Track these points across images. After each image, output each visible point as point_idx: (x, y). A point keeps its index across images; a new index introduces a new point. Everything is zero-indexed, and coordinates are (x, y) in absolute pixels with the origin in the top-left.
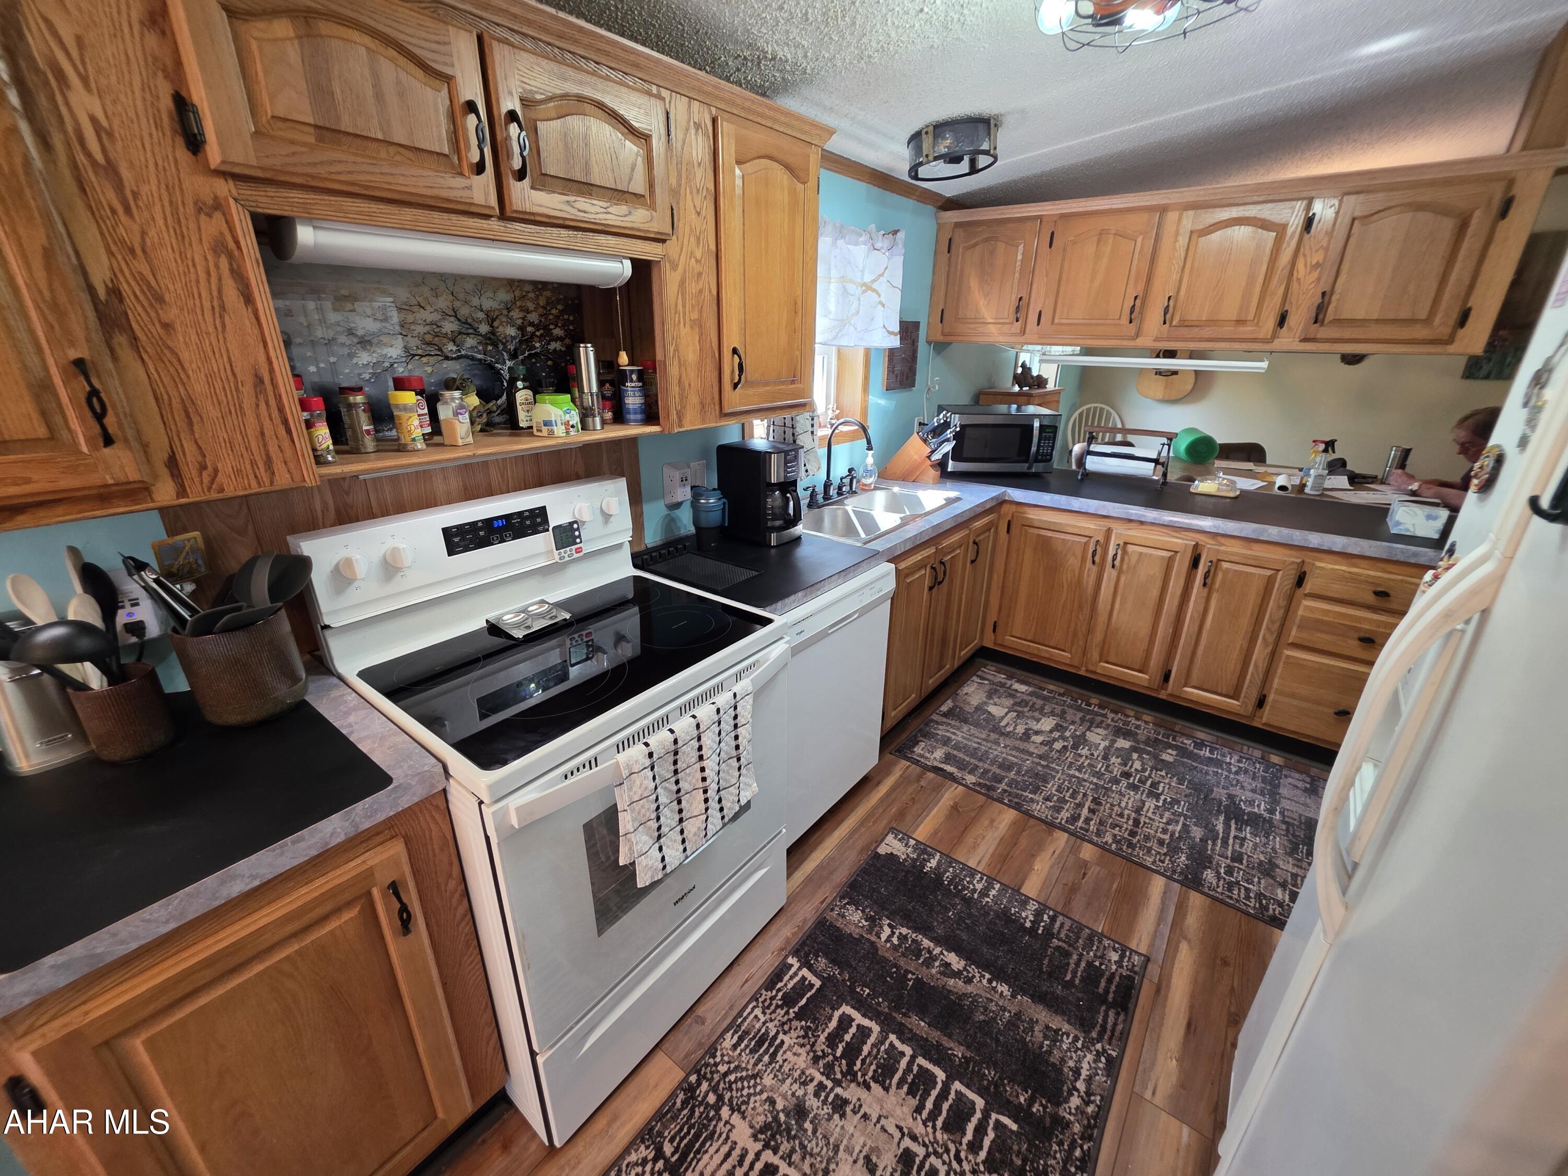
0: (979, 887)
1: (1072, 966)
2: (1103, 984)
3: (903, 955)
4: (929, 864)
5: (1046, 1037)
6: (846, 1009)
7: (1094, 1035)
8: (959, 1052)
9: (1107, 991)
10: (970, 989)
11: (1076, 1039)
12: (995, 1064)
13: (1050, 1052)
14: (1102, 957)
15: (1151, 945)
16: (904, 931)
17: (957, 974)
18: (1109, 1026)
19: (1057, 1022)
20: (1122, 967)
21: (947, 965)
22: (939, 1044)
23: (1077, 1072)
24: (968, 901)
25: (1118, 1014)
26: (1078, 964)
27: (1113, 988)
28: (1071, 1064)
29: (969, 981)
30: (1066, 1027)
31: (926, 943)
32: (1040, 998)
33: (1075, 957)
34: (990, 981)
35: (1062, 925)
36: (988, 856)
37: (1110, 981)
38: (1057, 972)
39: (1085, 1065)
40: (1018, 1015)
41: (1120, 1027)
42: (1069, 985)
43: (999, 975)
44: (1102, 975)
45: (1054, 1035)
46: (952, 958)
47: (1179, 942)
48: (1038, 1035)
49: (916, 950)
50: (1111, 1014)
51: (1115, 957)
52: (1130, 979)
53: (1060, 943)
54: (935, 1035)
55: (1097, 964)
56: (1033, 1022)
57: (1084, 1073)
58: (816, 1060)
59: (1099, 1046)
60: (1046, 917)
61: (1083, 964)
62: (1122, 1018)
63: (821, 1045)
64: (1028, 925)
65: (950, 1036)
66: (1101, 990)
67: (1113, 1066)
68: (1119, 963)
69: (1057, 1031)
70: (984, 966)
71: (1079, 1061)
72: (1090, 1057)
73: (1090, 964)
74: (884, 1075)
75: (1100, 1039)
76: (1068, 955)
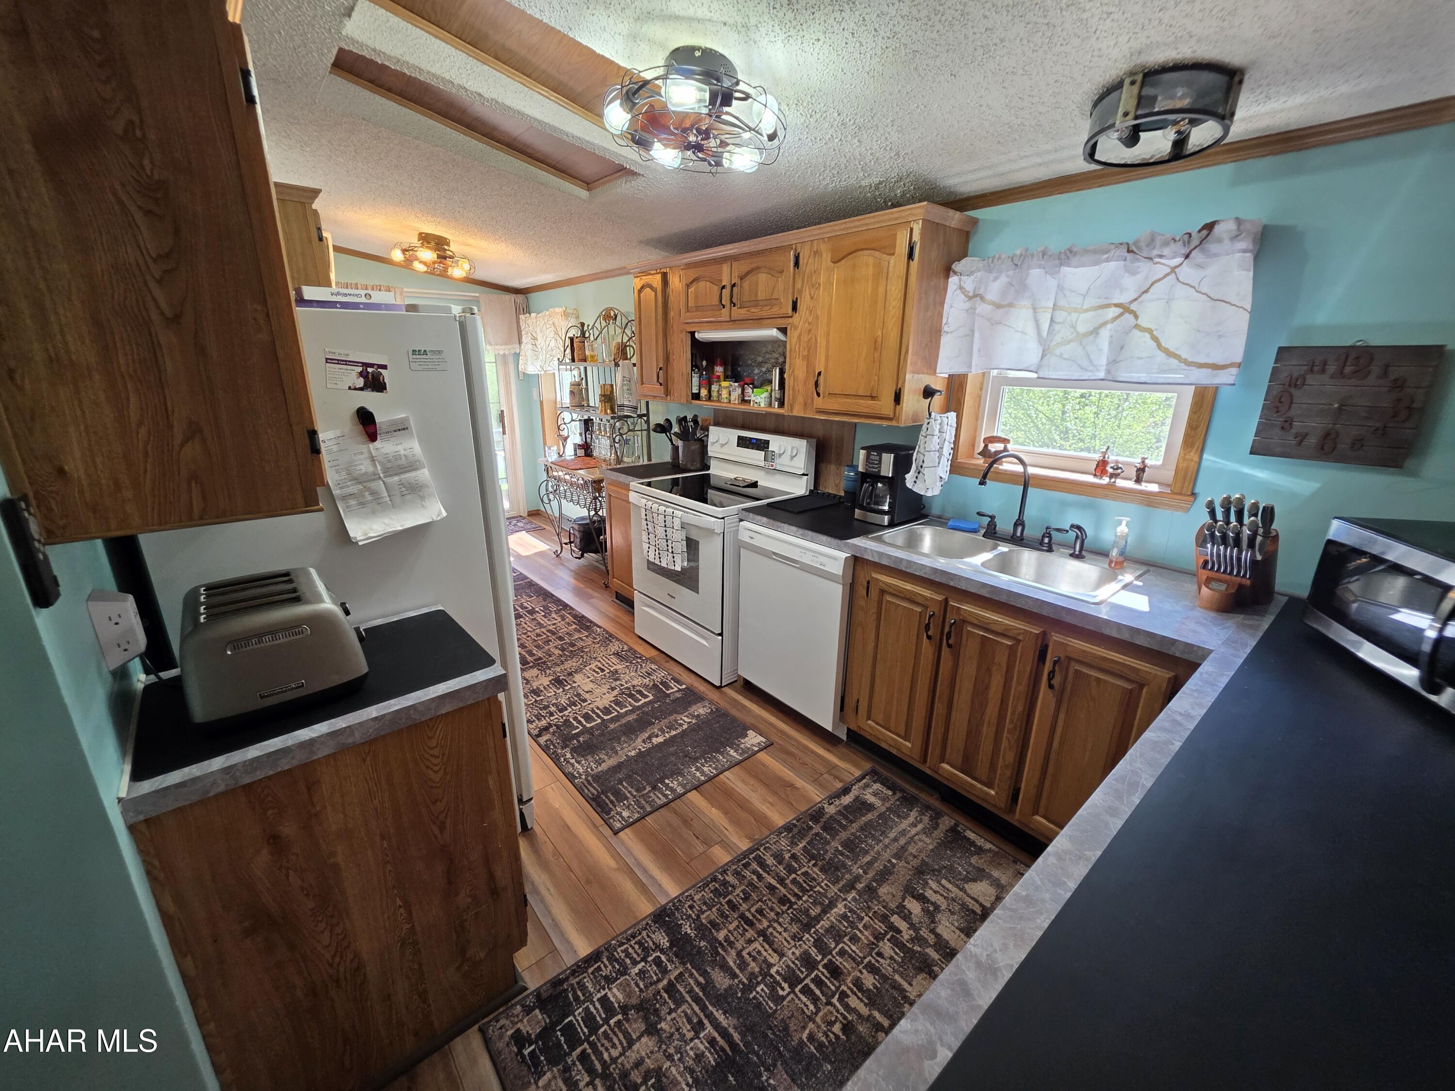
0: (705, 769)
1: (630, 789)
2: (612, 798)
3: (670, 722)
4: (732, 751)
5: (600, 759)
6: (651, 697)
7: (590, 778)
8: (612, 726)
9: (608, 797)
10: (639, 740)
11: (592, 770)
12: (599, 736)
13: (593, 757)
14: (628, 807)
15: (623, 843)
16: (685, 727)
17: (650, 738)
18: (589, 787)
19: (604, 767)
20: (617, 813)
21: (657, 736)
22: (618, 721)
23: (579, 762)
24: (696, 759)
25: (593, 794)
26: (630, 792)
27: (607, 801)
28: (583, 762)
29: (644, 741)
30: (600, 769)
31: (673, 733)
32: (619, 766)
33: (635, 793)
34: (639, 749)
35: (660, 799)
36: (733, 786)
37: (612, 802)
38: (629, 778)
39: (579, 767)
40: (616, 753)
41: (586, 791)
42: (620, 782)
43: (641, 754)
44: (617, 800)
45: (599, 762)
46: (661, 739)
47: (617, 863)
48: (603, 756)
49: (671, 727)
50: (595, 793)
51: (625, 814)
52: (608, 813)
53: (646, 791)
54: (624, 721)
55: (625, 802)
56: (610, 757)
57: (576, 765)
58: (634, 686)
59: (583, 777)
60: (668, 792)
61: (628, 795)
62: (590, 795)
63: (638, 688)
64: (667, 781)
65: (620, 726)
66: (609, 794)
67: (570, 777)
68: (620, 814)
69: (600, 764)
70: (649, 751)
71: (582, 766)
72: (581, 771)
73: (627, 798)
74: (617, 703)
75: (586, 779)
76: (637, 791)
